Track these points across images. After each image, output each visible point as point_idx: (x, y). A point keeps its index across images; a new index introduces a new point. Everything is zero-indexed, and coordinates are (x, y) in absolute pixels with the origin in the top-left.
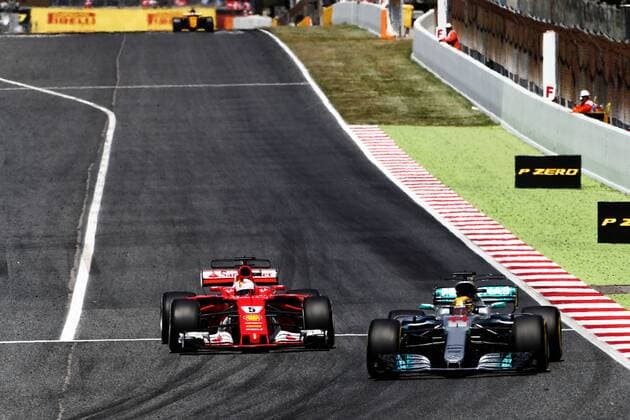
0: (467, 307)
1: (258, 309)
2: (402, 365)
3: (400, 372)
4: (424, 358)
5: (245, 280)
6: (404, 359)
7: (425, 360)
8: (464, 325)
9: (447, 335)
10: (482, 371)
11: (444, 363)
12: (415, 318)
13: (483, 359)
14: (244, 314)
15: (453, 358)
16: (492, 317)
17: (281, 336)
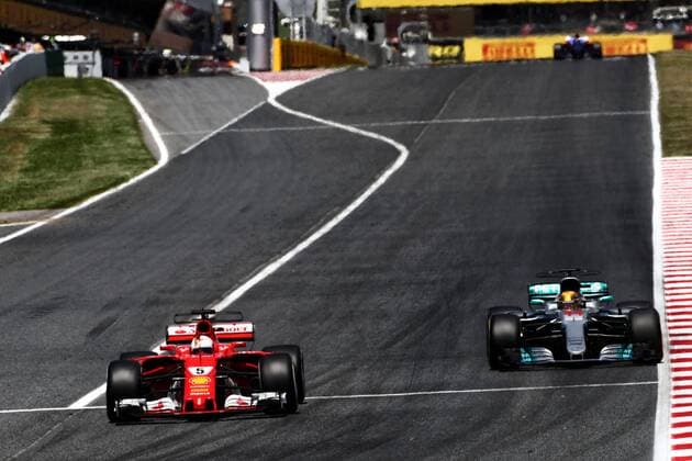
0: (576, 302)
1: (208, 370)
2: (526, 357)
3: (524, 364)
4: (546, 350)
5: (202, 337)
6: (527, 351)
7: (548, 352)
8: (580, 319)
9: (565, 329)
10: (606, 363)
11: (567, 355)
12: (525, 314)
13: (605, 350)
14: (191, 376)
15: (576, 349)
16: (601, 311)
17: (232, 401)
